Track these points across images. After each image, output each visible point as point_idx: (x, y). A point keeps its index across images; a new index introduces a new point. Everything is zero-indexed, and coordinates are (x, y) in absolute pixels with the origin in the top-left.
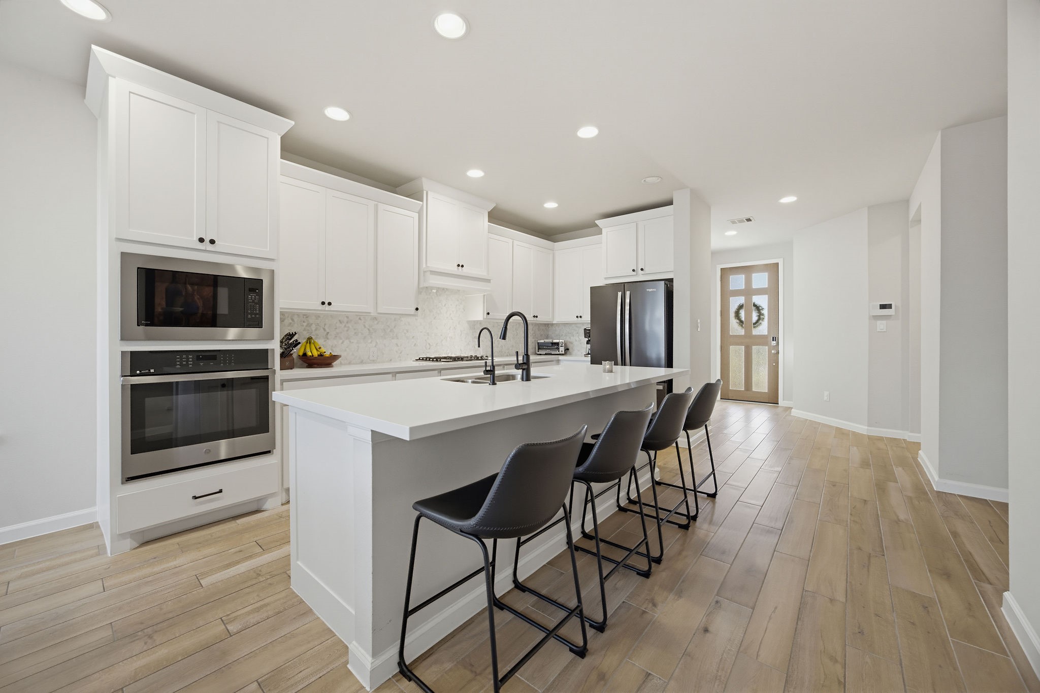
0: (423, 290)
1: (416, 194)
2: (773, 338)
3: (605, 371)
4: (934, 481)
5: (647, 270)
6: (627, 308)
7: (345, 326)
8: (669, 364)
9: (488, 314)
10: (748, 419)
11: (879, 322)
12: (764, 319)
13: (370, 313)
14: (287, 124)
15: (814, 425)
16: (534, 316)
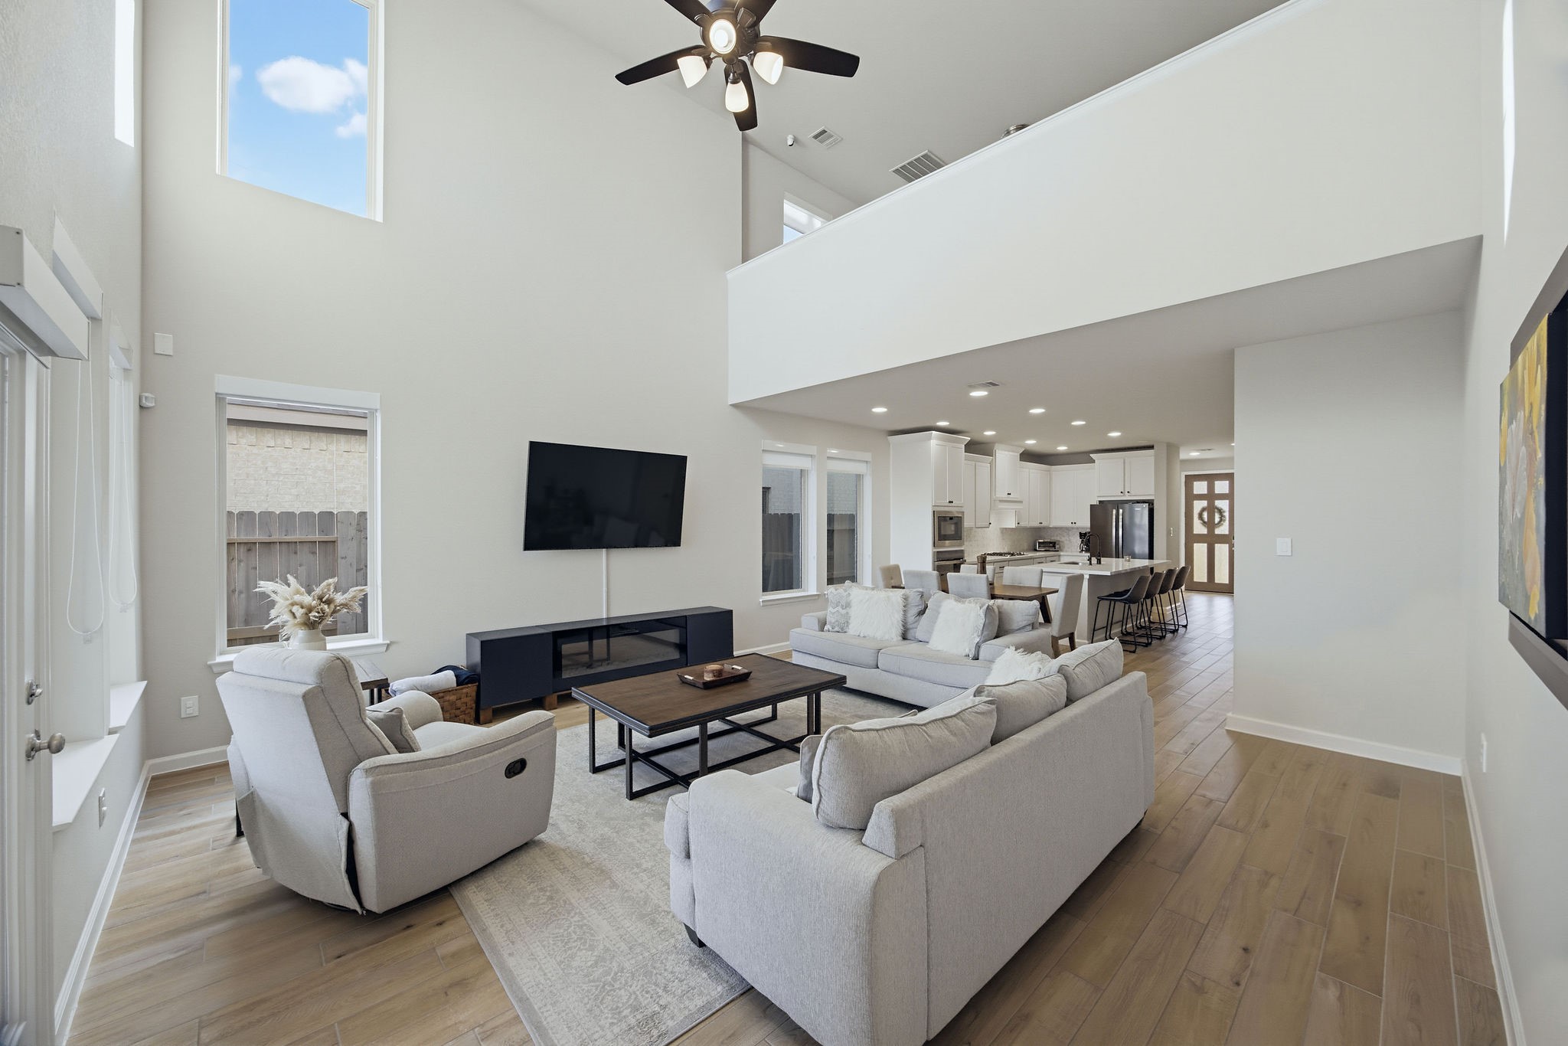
1: (992, 453)
3: (1126, 560)
5: (1132, 493)
8: (1151, 556)
9: (1018, 523)
10: (1210, 605)
12: (1224, 520)
14: (967, 437)
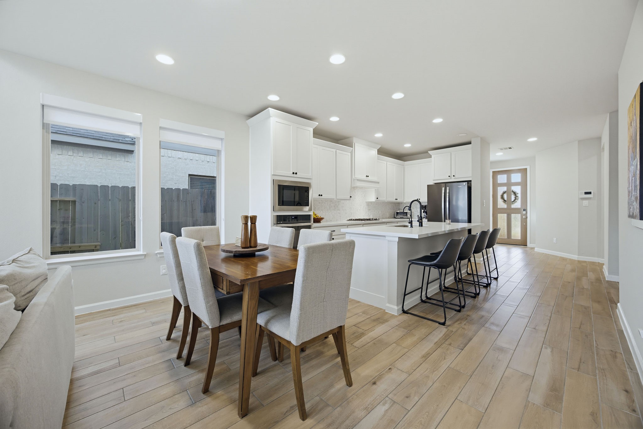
0: (353, 188)
1: (350, 145)
2: (524, 209)
3: (447, 224)
4: (606, 275)
5: (456, 176)
6: (448, 195)
7: (321, 205)
9: (377, 198)
11: (584, 201)
12: (518, 199)
13: (334, 199)
14: (316, 124)
15: (547, 256)
16: (396, 199)
